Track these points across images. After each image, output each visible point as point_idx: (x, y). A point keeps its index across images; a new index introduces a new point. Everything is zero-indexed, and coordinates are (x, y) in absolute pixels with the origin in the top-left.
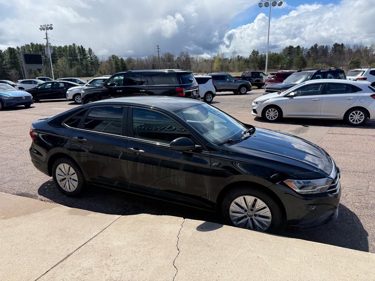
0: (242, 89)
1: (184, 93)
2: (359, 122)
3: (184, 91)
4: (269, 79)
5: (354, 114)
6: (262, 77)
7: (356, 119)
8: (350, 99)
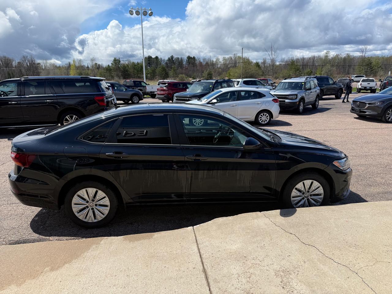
0: (134, 98)
1: (105, 102)
2: (266, 122)
3: (105, 100)
4: (161, 88)
5: (262, 116)
6: (145, 87)
7: (264, 119)
8: (259, 104)
